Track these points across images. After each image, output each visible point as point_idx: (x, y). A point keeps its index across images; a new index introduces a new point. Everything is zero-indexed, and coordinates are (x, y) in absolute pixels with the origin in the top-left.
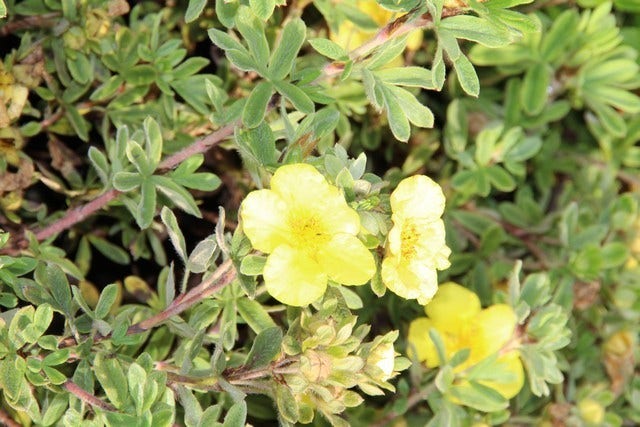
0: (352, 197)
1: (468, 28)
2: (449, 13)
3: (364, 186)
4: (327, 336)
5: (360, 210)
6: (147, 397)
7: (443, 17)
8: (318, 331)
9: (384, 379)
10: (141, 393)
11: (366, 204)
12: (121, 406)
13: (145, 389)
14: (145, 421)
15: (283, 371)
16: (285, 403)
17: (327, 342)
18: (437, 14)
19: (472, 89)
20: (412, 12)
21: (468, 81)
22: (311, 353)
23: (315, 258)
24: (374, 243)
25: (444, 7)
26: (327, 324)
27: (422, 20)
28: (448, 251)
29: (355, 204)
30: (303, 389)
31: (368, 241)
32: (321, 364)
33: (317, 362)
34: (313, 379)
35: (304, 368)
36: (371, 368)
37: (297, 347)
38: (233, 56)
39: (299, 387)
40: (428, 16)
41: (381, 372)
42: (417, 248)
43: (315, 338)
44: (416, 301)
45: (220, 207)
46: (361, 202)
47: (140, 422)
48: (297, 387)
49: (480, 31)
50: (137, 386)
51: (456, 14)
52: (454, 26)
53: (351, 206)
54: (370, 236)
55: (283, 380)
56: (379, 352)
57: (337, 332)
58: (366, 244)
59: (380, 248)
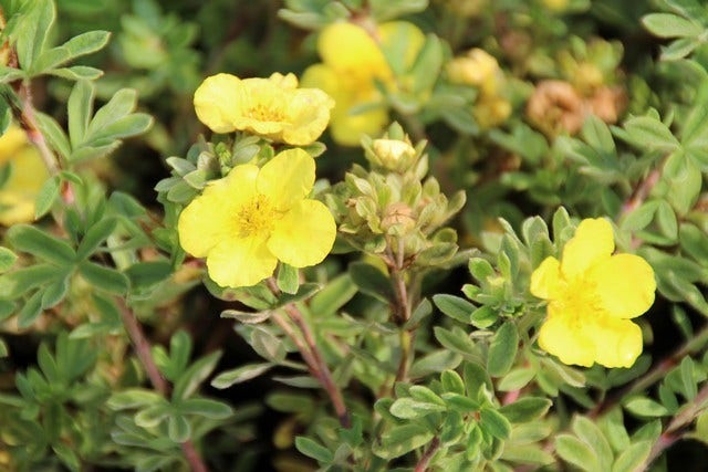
0: (216, 173)
1: (31, 42)
2: (14, 60)
3: (204, 160)
4: (368, 205)
5: (231, 165)
6: (427, 399)
7: (19, 67)
8: (361, 215)
9: (412, 151)
10: (422, 405)
11: (225, 157)
12: (432, 432)
13: (418, 400)
14: (453, 401)
15: (401, 258)
16: (434, 256)
17: (374, 205)
18: (14, 73)
19: (101, 38)
20: (10, 103)
21: (91, 43)
22: (385, 223)
23: (285, 212)
24: (268, 151)
25: (8, 65)
26: (354, 206)
27: (20, 92)
28: (276, 76)
29: (225, 169)
30: (421, 237)
31: (264, 158)
32: (397, 214)
33: (394, 218)
34: (412, 223)
35: (401, 231)
36: (400, 165)
37: (377, 239)
38: (50, 302)
39: (419, 241)
40: (17, 84)
41: (405, 154)
42: (272, 109)
43: (369, 218)
44: (331, 110)
45: (222, 316)
46: (222, 163)
47: (452, 407)
48: (418, 244)
49: (35, 28)
50: (415, 409)
51: (16, 53)
52: (29, 56)
53: (226, 175)
54: (260, 156)
55: (409, 258)
56: (384, 156)
57: (363, 195)
58: (269, 159)
59: (273, 145)
